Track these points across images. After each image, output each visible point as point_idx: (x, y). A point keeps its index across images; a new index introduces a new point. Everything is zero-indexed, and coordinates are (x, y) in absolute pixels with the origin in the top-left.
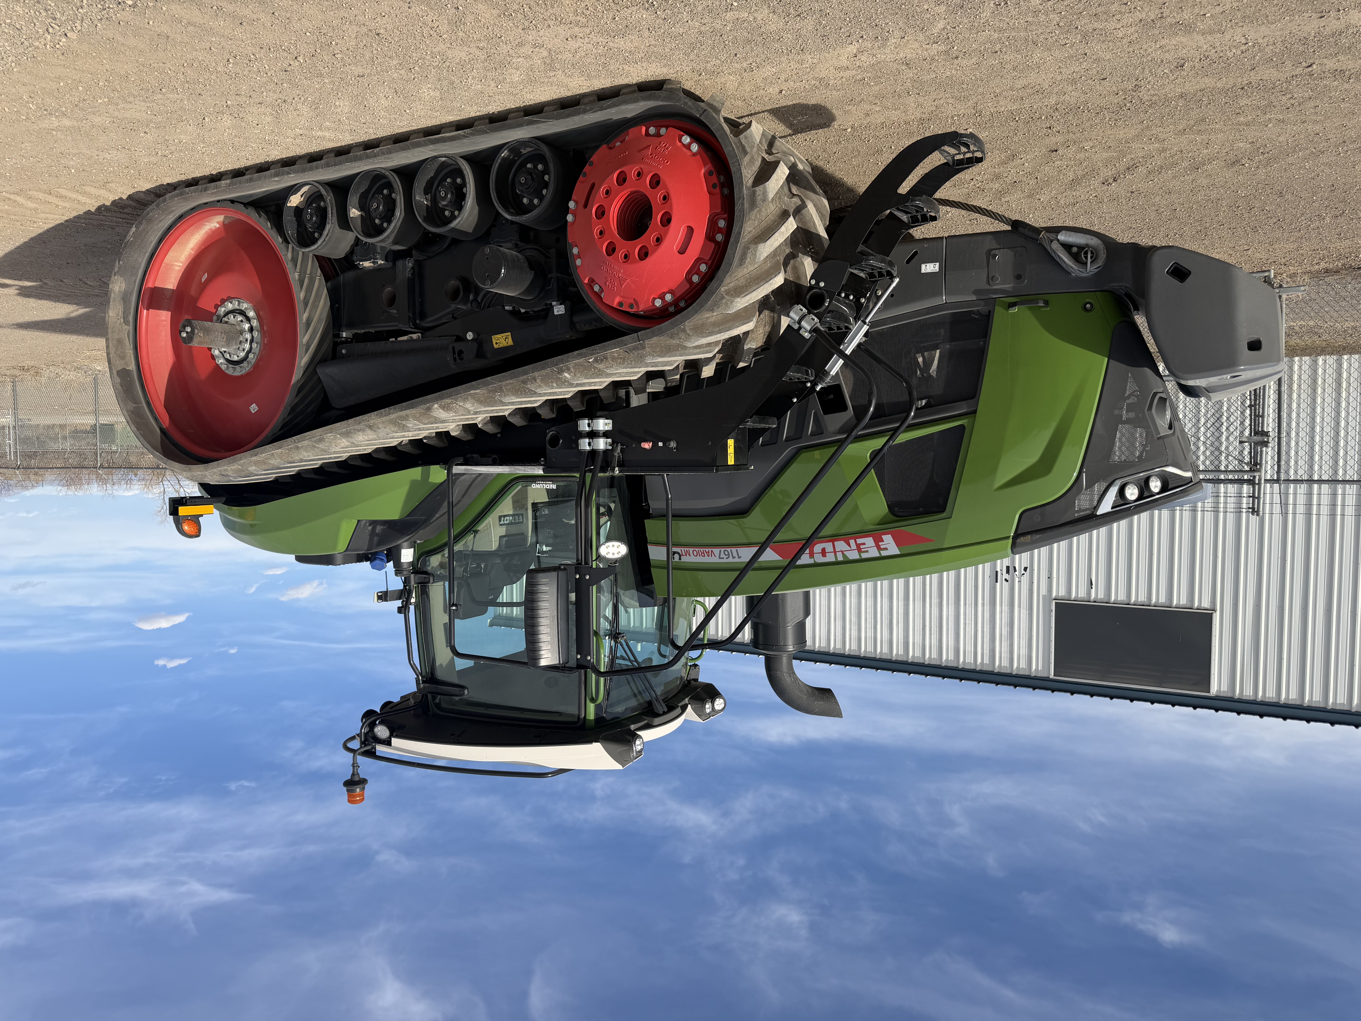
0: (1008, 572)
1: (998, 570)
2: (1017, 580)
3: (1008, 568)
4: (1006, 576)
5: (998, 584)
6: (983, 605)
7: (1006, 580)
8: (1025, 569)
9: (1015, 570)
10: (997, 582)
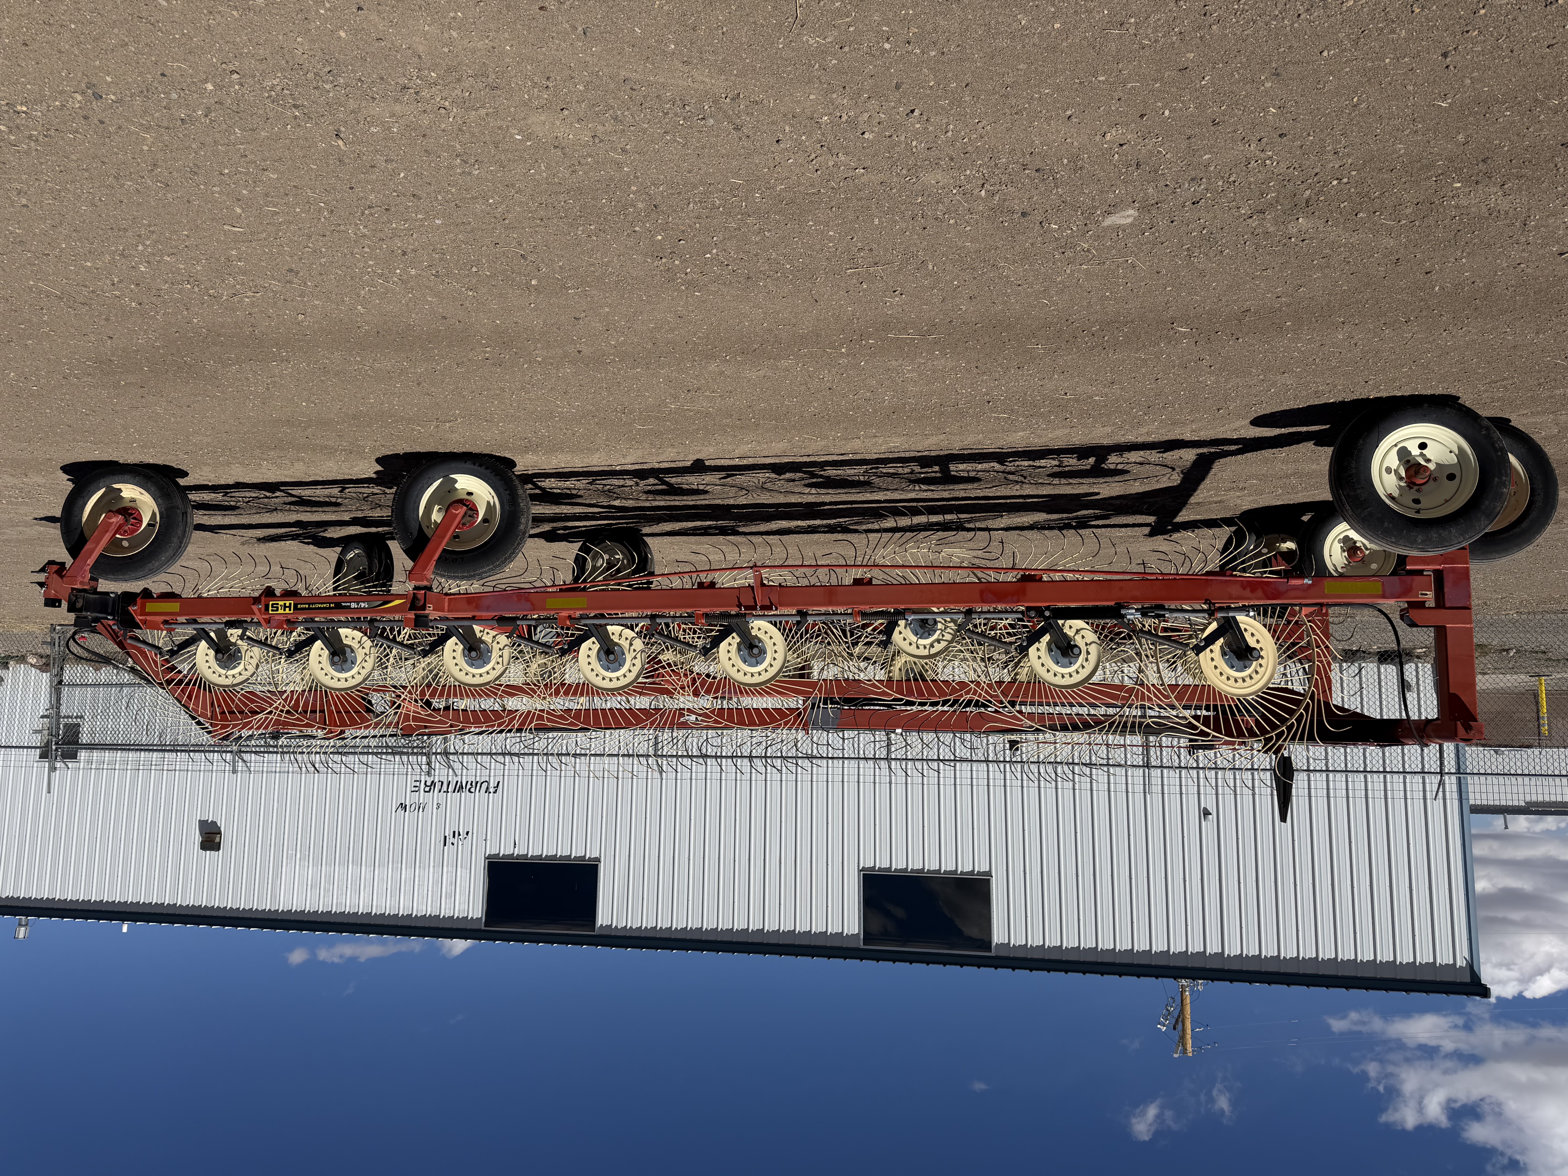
0: (454, 836)
1: (447, 834)
2: (460, 843)
3: (454, 832)
4: (452, 840)
5: (446, 848)
6: (434, 867)
7: (453, 844)
8: (467, 833)
9: (459, 835)
10: (445, 845)
